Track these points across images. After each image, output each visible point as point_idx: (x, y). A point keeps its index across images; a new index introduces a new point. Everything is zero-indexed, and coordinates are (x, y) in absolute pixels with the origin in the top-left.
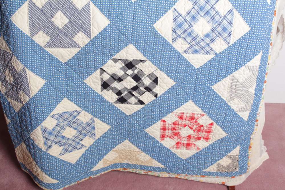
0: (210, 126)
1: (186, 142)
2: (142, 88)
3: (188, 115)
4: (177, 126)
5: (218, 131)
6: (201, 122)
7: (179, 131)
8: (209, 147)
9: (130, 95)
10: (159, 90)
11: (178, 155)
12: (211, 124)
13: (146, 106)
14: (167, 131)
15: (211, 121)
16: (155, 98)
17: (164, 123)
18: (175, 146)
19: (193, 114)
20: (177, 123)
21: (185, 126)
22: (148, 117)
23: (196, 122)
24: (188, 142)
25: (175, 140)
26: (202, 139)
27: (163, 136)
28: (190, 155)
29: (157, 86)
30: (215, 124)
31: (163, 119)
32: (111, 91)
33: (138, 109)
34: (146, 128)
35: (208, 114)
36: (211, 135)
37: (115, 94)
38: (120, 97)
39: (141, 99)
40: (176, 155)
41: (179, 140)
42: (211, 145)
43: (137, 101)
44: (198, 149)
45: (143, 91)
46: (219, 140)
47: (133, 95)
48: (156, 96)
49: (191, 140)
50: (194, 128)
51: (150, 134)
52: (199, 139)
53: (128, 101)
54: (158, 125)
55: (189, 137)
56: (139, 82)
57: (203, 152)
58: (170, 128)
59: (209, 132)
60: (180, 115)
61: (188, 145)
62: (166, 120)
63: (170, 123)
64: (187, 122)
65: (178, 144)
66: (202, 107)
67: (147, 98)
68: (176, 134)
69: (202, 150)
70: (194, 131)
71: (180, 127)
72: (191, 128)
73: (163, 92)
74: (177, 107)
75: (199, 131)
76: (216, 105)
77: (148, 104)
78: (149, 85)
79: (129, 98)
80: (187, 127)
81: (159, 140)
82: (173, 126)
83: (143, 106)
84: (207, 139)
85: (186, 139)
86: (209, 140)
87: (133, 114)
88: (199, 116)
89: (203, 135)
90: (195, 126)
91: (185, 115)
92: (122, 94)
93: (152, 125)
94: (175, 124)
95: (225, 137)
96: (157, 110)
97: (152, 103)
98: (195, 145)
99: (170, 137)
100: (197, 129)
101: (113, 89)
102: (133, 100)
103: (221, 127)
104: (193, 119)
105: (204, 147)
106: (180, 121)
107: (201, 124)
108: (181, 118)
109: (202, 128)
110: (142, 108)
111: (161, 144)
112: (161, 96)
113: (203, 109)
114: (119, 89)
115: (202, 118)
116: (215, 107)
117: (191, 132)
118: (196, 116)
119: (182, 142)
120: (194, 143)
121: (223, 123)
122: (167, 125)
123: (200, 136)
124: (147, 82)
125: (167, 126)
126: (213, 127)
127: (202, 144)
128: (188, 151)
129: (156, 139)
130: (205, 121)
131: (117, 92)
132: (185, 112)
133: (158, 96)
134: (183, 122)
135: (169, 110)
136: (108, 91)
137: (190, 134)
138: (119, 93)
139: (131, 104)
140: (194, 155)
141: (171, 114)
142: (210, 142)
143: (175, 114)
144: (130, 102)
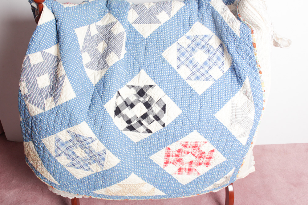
0: (212, 153)
1: (187, 168)
2: (151, 117)
3: (192, 144)
4: (180, 153)
5: (219, 157)
6: (203, 149)
7: (182, 157)
8: (209, 172)
9: (139, 124)
10: (166, 119)
11: (179, 181)
12: (213, 151)
13: (153, 134)
14: (170, 158)
15: (213, 148)
16: (162, 127)
17: (169, 150)
18: (177, 172)
19: (196, 142)
20: (181, 150)
21: (188, 153)
22: (154, 144)
23: (199, 149)
24: (190, 168)
25: (178, 165)
26: (203, 164)
27: (166, 163)
28: (190, 181)
29: (165, 115)
30: (216, 150)
31: (168, 146)
32: (121, 118)
33: (146, 137)
34: (151, 154)
35: (210, 141)
36: (211, 161)
37: (125, 122)
38: (129, 125)
39: (149, 127)
40: (177, 181)
41: (181, 166)
42: (211, 170)
43: (145, 130)
44: (199, 174)
45: (152, 120)
46: (218, 165)
47: (142, 124)
48: (164, 125)
49: (193, 165)
50: (196, 155)
51: (154, 161)
52: (200, 164)
53: (137, 129)
54: (164, 151)
55: (191, 162)
56: (149, 109)
57: (203, 177)
58: (174, 155)
59: (210, 158)
60: (185, 144)
61: (190, 170)
62: (170, 148)
63: (174, 151)
64: (190, 150)
65: (180, 169)
66: (205, 135)
67: (155, 127)
68: (179, 161)
69: (202, 176)
70: (196, 157)
71: (183, 154)
72: (194, 155)
73: (170, 121)
74: (182, 136)
75: (201, 157)
76: (218, 132)
77: (155, 133)
78: (158, 113)
79: (138, 127)
80: (190, 153)
81: (162, 167)
82: (177, 153)
83: (150, 134)
84: (207, 164)
85: (188, 165)
86: (209, 166)
87: (140, 141)
88: (202, 143)
89: (204, 161)
90: (198, 153)
91: (189, 144)
92: (131, 122)
93: (157, 151)
94: (179, 151)
95: (225, 162)
96: (163, 139)
97: (159, 132)
98: (195, 170)
99: (173, 163)
100: (199, 155)
101: (124, 116)
102: (142, 129)
103: (222, 153)
104: (196, 147)
105: (204, 173)
106: (184, 149)
107: (203, 151)
108: (185, 146)
109: (204, 155)
110: (149, 137)
111: (164, 170)
112: (168, 126)
113: (206, 137)
114: (130, 117)
115: (205, 145)
116: (218, 134)
117: (193, 158)
118: (199, 144)
119: (184, 167)
120: (195, 168)
121: (224, 149)
122: (171, 152)
123: (201, 162)
124: (156, 109)
125: (171, 154)
126: (214, 153)
127: (203, 170)
128: (189, 176)
129: (160, 166)
130: (207, 148)
131: (127, 120)
132: (189, 141)
133: (165, 126)
134: (187, 149)
135: (175, 139)
136: (119, 117)
137: (192, 160)
138: (129, 121)
139: (140, 132)
140: (194, 181)
141: (176, 143)
142: (210, 167)
143: (180, 143)
144: (138, 131)
